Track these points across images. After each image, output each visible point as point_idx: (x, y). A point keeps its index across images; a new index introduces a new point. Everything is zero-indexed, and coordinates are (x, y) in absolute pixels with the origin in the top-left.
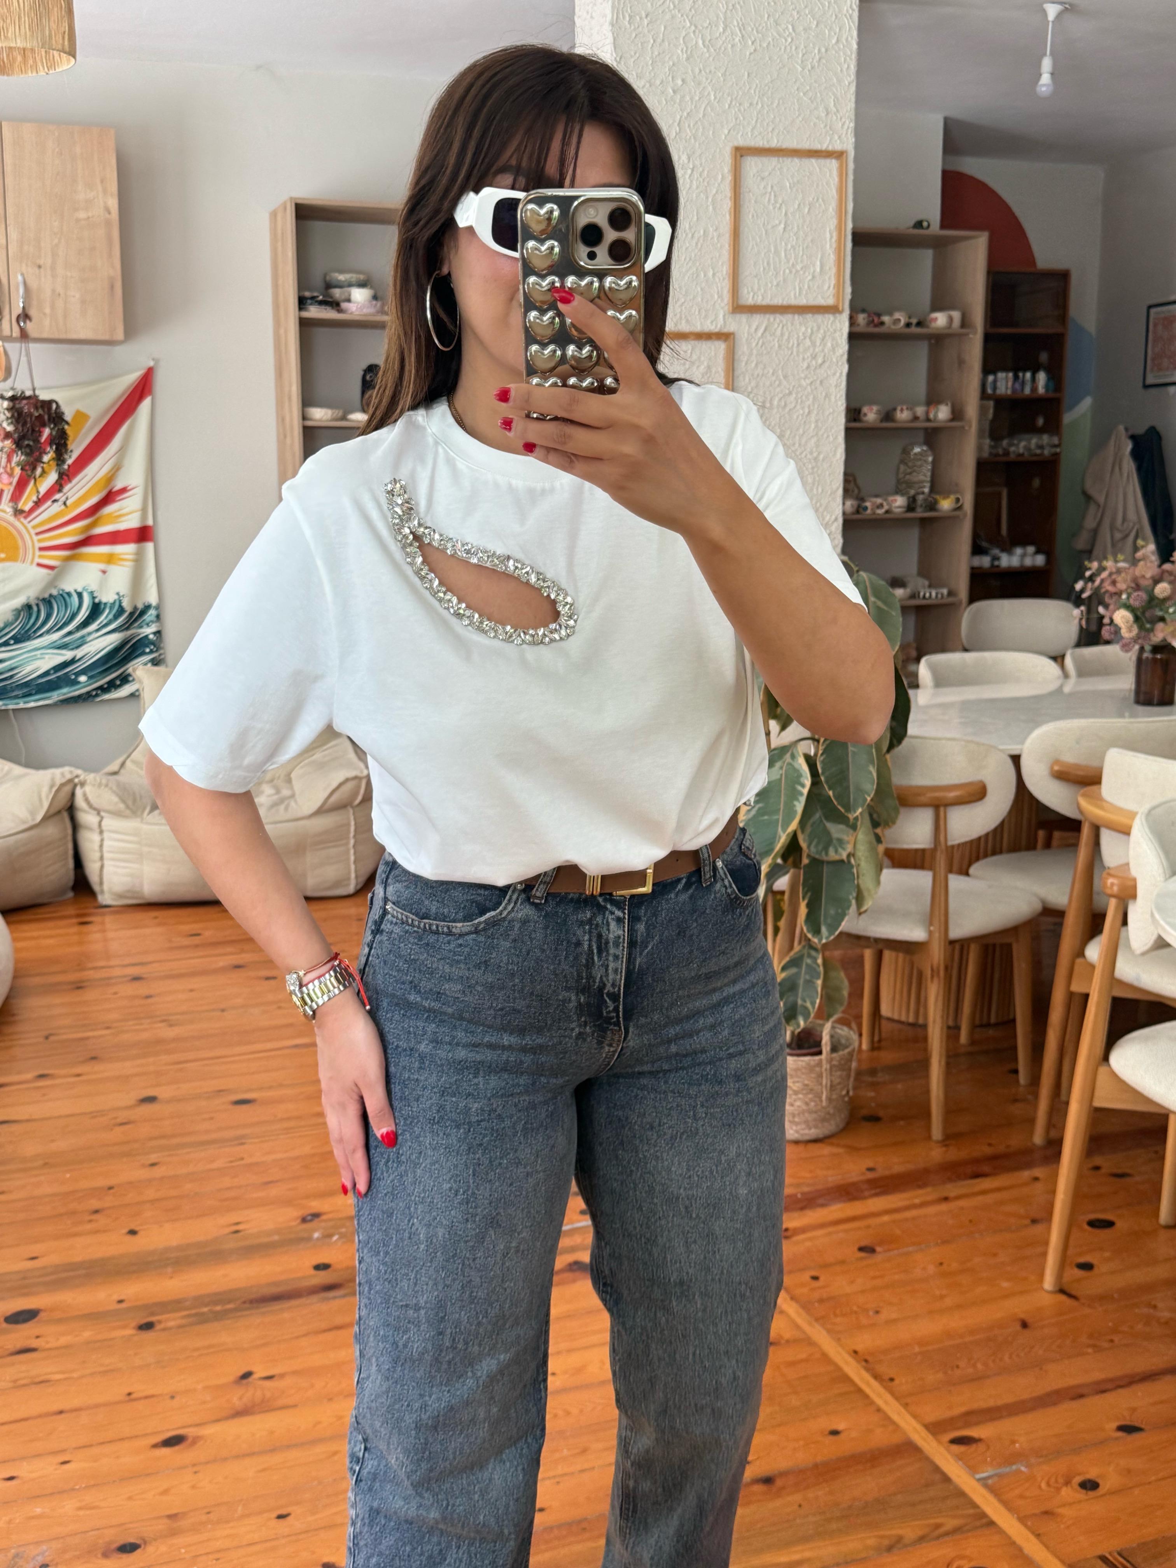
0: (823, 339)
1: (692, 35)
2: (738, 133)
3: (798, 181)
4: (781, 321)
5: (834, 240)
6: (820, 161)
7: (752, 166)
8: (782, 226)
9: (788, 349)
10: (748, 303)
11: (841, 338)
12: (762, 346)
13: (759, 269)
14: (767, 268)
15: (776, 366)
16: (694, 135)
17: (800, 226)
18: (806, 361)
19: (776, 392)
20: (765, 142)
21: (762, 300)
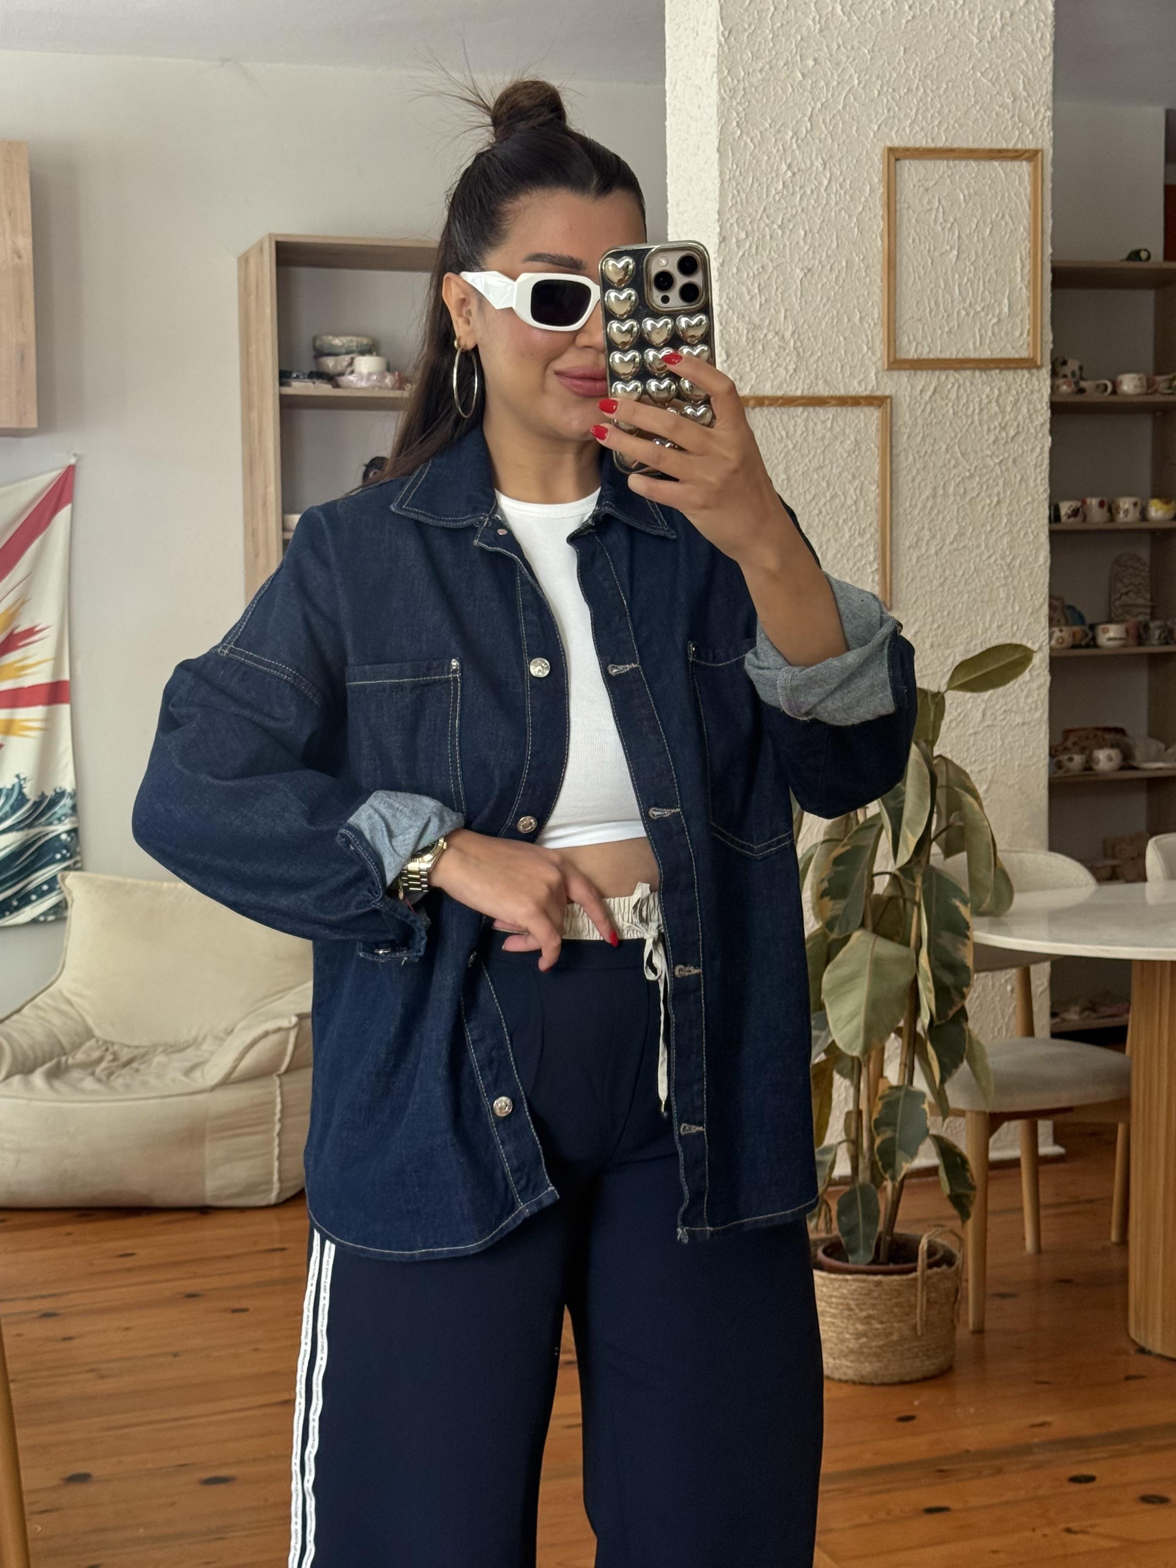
0: (1016, 404)
2: (891, 129)
3: (976, 194)
4: (957, 380)
5: (1026, 270)
6: (1005, 164)
7: (910, 170)
8: (955, 252)
9: (967, 417)
10: (910, 356)
11: (1041, 402)
12: (930, 413)
13: (924, 311)
14: (935, 309)
15: (951, 440)
16: (830, 133)
17: (980, 252)
18: (993, 432)
19: (952, 475)
20: (930, 141)
21: (929, 352)
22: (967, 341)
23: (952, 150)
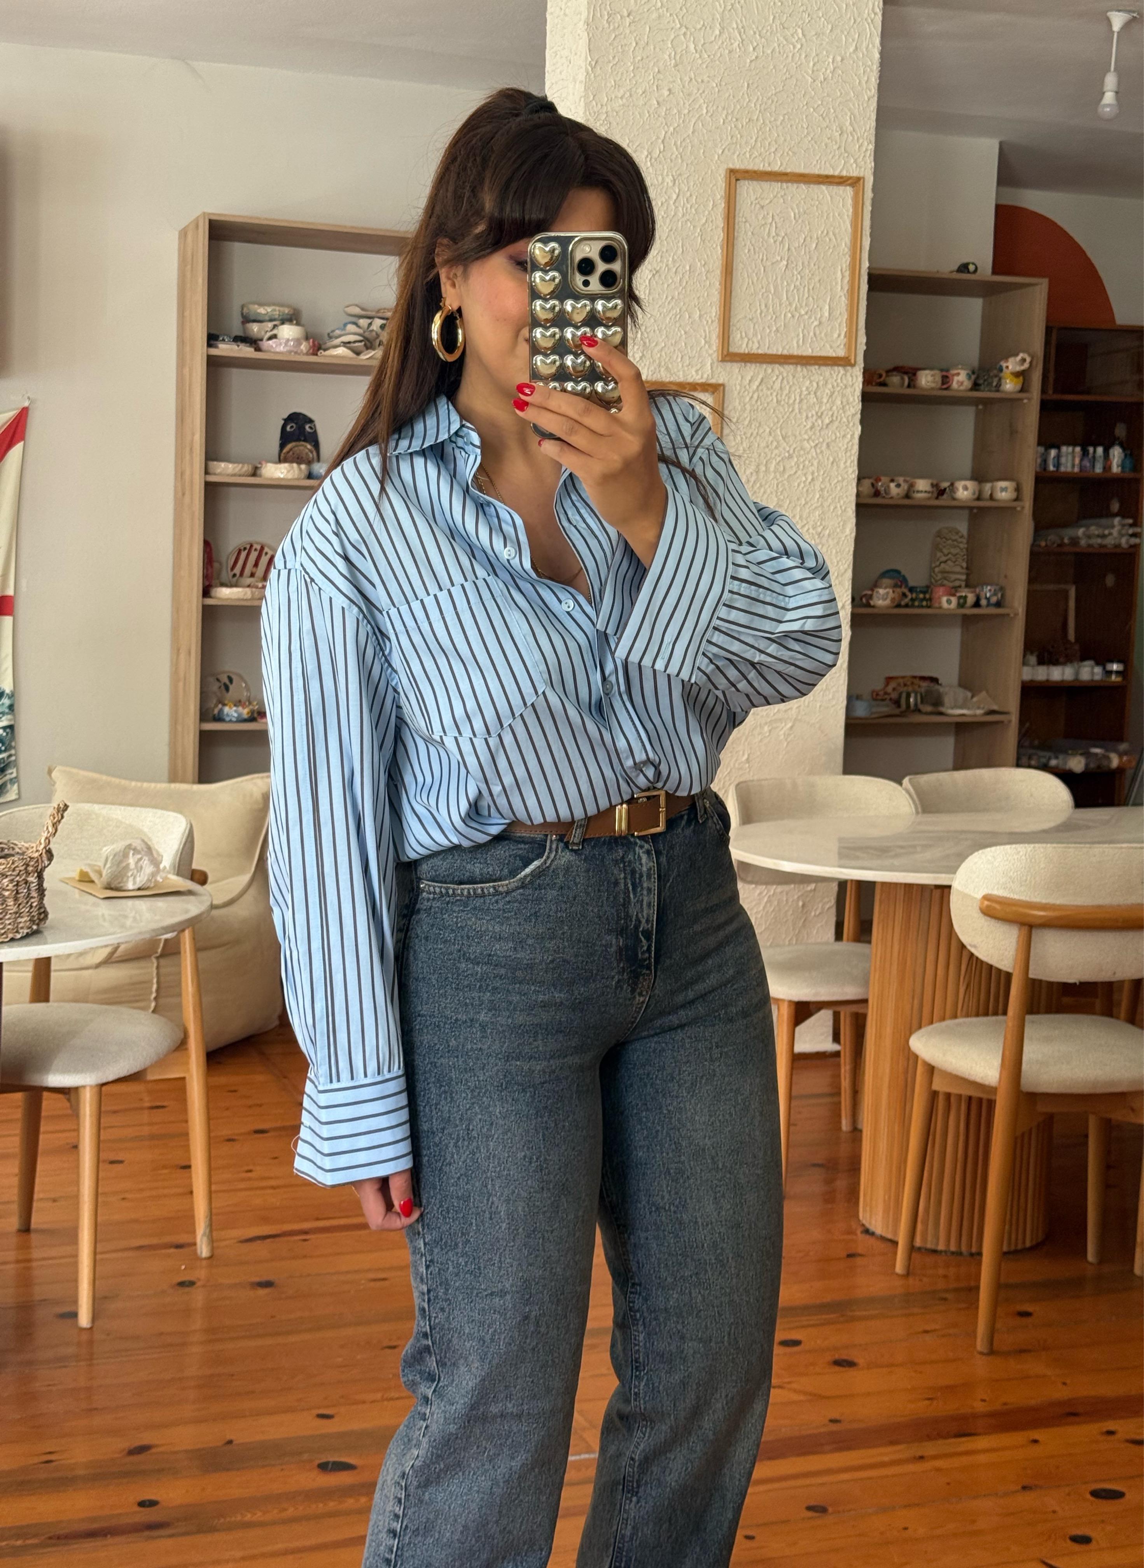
0: (831, 396)
1: (682, 37)
2: (734, 153)
3: (804, 213)
4: (781, 373)
5: (846, 281)
6: (831, 188)
7: (748, 190)
8: (785, 263)
9: (789, 406)
10: (742, 351)
11: (853, 396)
12: (757, 401)
13: (756, 311)
14: (765, 310)
15: (774, 425)
16: (681, 154)
17: (806, 263)
18: (811, 420)
19: (773, 455)
20: (766, 165)
21: (758, 348)
22: (792, 340)
23: (786, 174)
